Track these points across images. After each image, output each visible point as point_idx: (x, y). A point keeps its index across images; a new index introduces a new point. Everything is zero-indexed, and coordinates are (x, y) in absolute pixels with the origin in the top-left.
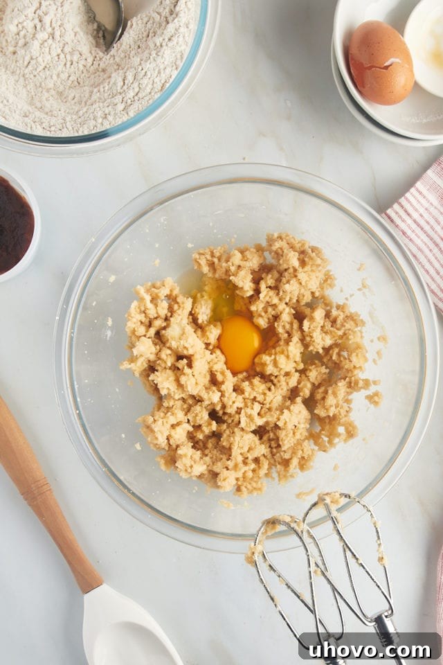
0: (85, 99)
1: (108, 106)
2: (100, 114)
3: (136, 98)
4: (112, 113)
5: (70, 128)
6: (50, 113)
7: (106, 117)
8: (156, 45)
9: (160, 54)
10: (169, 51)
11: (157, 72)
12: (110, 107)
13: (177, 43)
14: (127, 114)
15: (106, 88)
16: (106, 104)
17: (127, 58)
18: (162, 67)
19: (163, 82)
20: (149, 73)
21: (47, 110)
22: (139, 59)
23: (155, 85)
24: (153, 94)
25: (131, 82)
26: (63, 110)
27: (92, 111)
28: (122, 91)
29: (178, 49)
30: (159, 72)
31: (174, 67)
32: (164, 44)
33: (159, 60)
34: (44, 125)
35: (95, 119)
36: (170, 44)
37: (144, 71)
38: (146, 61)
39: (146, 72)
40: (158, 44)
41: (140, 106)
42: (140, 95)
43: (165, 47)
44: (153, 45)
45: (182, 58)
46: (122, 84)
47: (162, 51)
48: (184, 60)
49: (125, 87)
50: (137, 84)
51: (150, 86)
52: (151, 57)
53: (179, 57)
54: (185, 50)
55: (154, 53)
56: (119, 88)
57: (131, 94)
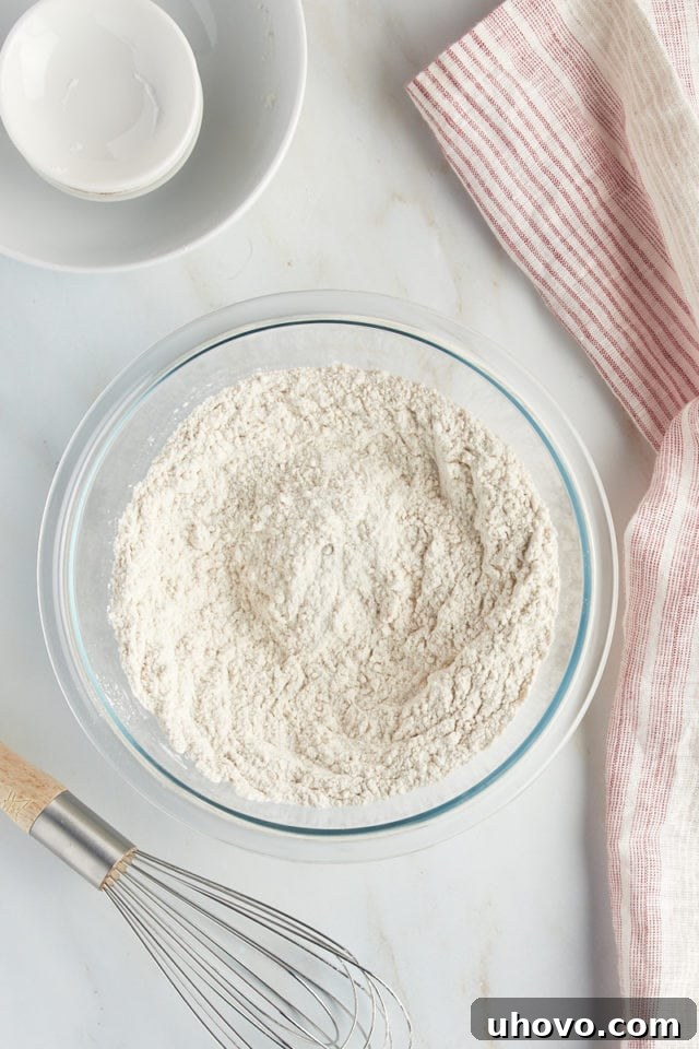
0: (388, 730)
1: (433, 740)
2: (422, 757)
3: (479, 718)
4: (443, 752)
5: (375, 789)
6: (336, 768)
7: (432, 761)
8: (500, 623)
9: (513, 637)
10: (526, 631)
11: (507, 669)
12: (438, 741)
13: (537, 615)
14: (468, 748)
15: (425, 707)
16: (429, 738)
17: (449, 646)
18: (516, 659)
19: (520, 683)
20: (495, 673)
21: (329, 762)
22: (474, 652)
23: (508, 691)
24: (507, 707)
25: (466, 692)
26: (356, 758)
27: (408, 753)
28: (452, 709)
29: (540, 624)
30: (513, 668)
31: (537, 655)
32: (514, 621)
33: (511, 649)
34: (330, 792)
35: (416, 767)
36: (525, 619)
37: (486, 672)
38: (488, 654)
39: (490, 672)
40: (505, 622)
41: (488, 731)
42: (486, 712)
43: (517, 626)
44: (496, 624)
45: (548, 639)
46: (451, 696)
47: (514, 633)
48: (552, 641)
49: (457, 702)
50: (477, 693)
51: (500, 694)
52: (496, 646)
53: (542, 637)
54: (550, 623)
55: (499, 637)
56: (447, 706)
57: (470, 712)
